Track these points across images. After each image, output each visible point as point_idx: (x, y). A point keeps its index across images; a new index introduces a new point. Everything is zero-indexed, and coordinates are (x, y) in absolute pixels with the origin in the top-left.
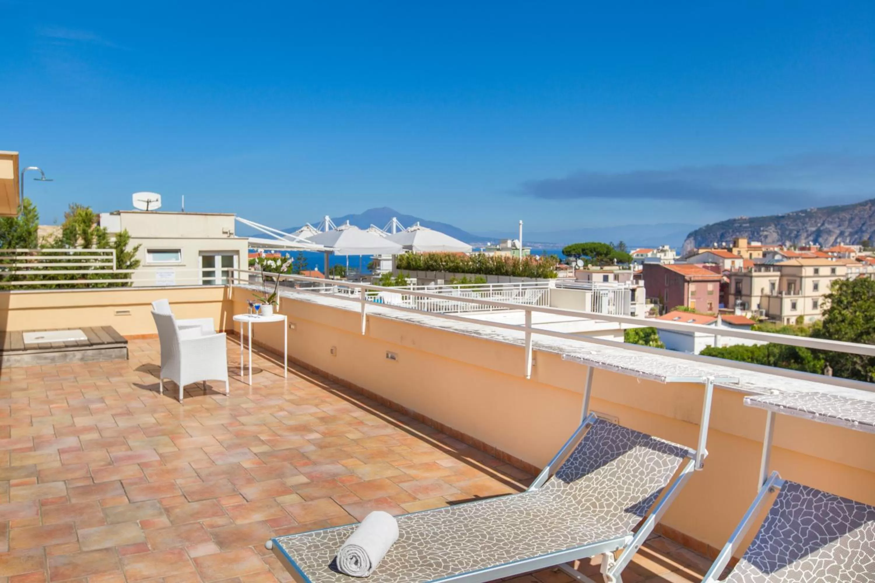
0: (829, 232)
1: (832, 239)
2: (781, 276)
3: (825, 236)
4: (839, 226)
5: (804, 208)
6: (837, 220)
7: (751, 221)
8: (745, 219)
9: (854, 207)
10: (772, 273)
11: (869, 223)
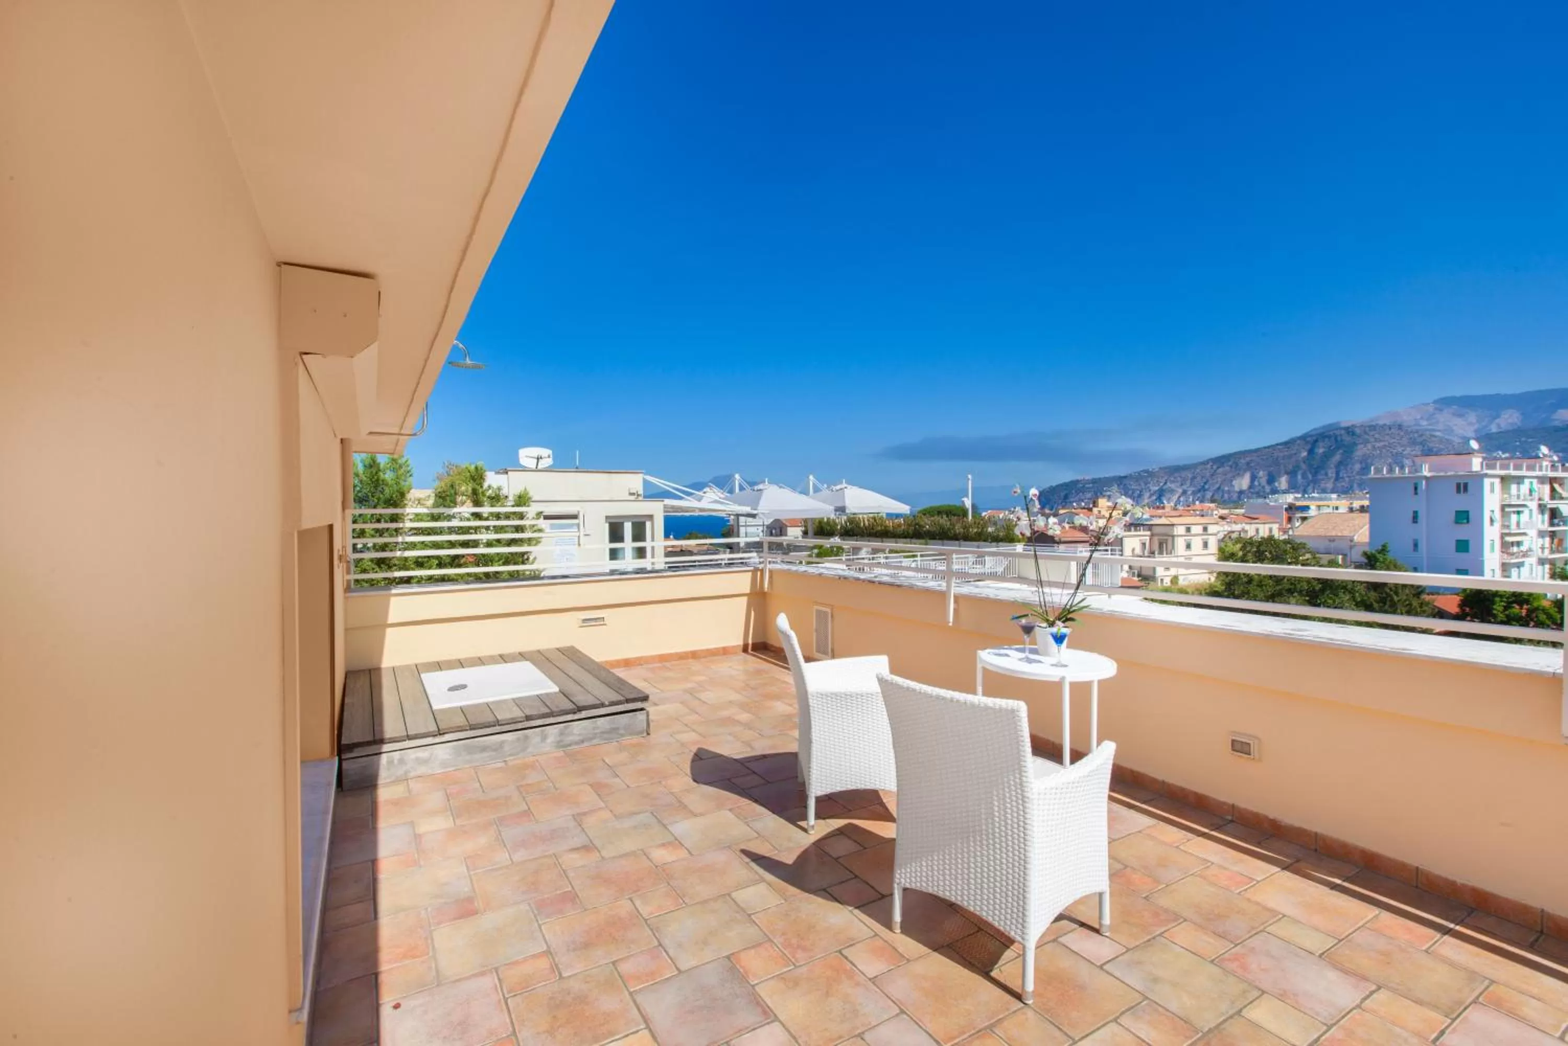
0: (1172, 491)
1: (1175, 498)
2: (1152, 535)
3: (1168, 495)
4: (1182, 485)
5: (1146, 468)
6: (1179, 479)
7: (1094, 481)
8: (1088, 480)
9: (1194, 466)
10: (1142, 533)
11: (1210, 482)
